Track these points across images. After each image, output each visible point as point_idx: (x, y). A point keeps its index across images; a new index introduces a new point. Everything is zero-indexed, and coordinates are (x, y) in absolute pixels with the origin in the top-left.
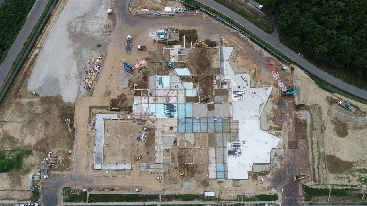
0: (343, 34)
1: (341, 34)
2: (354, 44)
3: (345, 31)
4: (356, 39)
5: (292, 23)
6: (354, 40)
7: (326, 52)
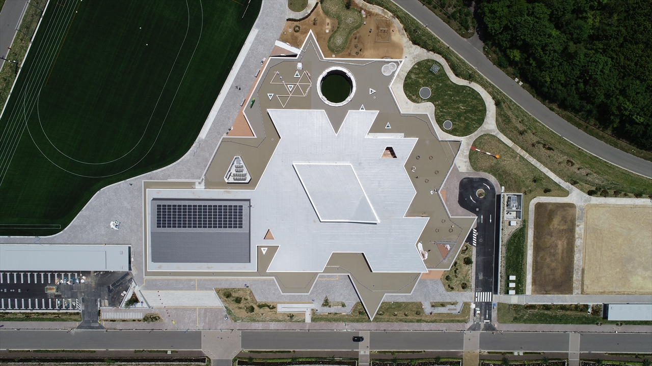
0: (596, 51)
1: (594, 50)
2: (613, 70)
3: (601, 46)
4: (617, 63)
5: (509, 24)
6: (615, 63)
7: (562, 82)
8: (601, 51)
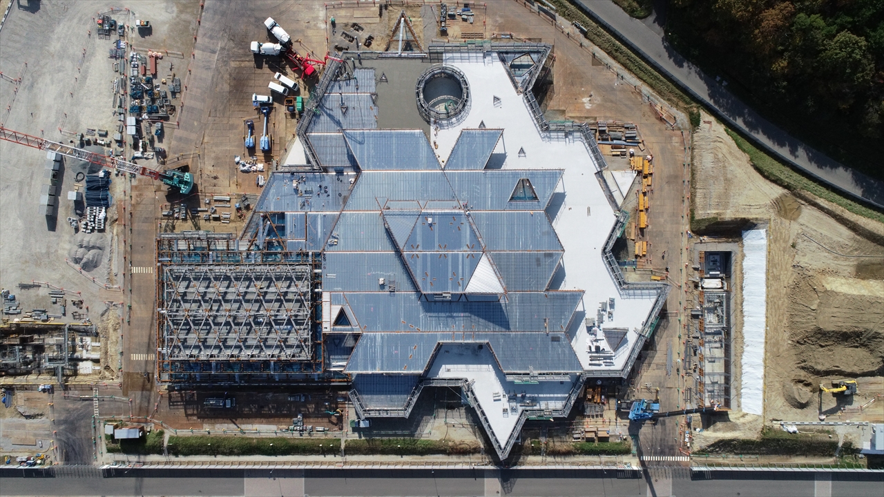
0: (842, 28)
1: (838, 25)
2: (868, 55)
3: (850, 19)
4: (875, 43)
6: (871, 44)
8: (850, 26)
